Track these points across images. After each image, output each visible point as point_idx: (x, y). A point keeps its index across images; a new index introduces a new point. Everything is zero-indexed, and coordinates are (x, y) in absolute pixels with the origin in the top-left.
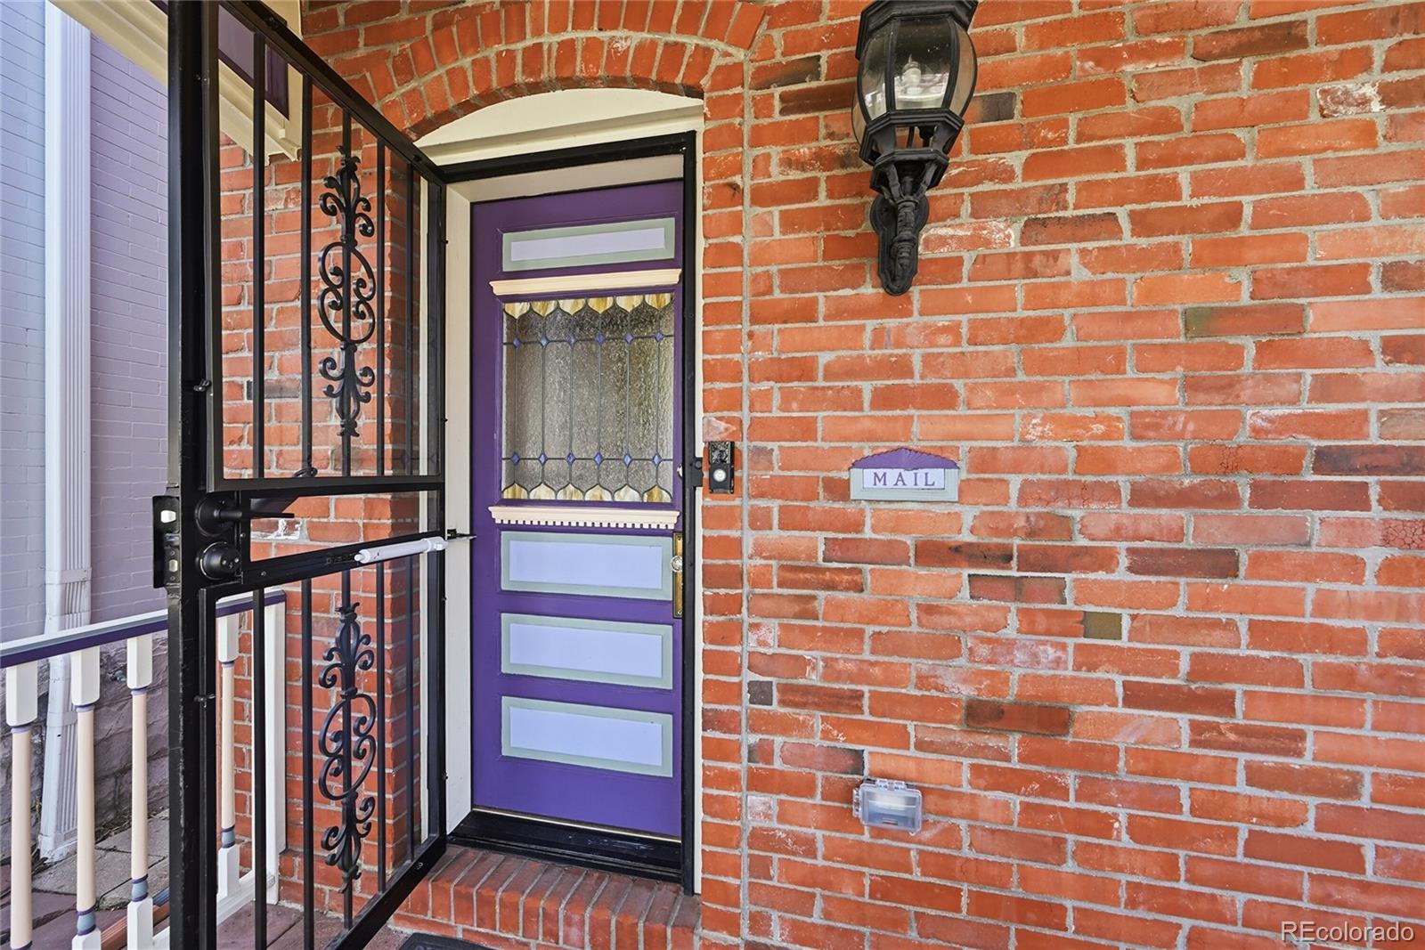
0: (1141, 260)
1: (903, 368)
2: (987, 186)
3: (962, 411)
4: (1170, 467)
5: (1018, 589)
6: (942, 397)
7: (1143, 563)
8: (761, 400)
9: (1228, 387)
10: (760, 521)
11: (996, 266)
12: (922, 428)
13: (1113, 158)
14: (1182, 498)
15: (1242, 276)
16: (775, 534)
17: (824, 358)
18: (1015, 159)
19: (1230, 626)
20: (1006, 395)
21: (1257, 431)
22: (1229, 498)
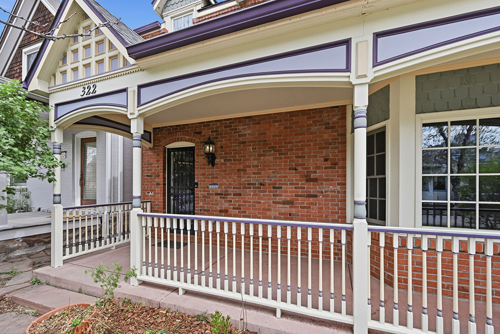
0: (233, 164)
1: (213, 175)
2: (221, 156)
3: (219, 179)
4: (236, 185)
5: (224, 198)
6: (217, 178)
7: (234, 195)
8: (201, 178)
9: (240, 177)
10: (201, 191)
11: (222, 164)
12: (215, 181)
13: (231, 153)
14: (237, 188)
15: (242, 166)
16: (202, 192)
17: (207, 173)
18: (223, 153)
19: (241, 201)
20: (223, 177)
21: (243, 181)
22: (241, 188)
